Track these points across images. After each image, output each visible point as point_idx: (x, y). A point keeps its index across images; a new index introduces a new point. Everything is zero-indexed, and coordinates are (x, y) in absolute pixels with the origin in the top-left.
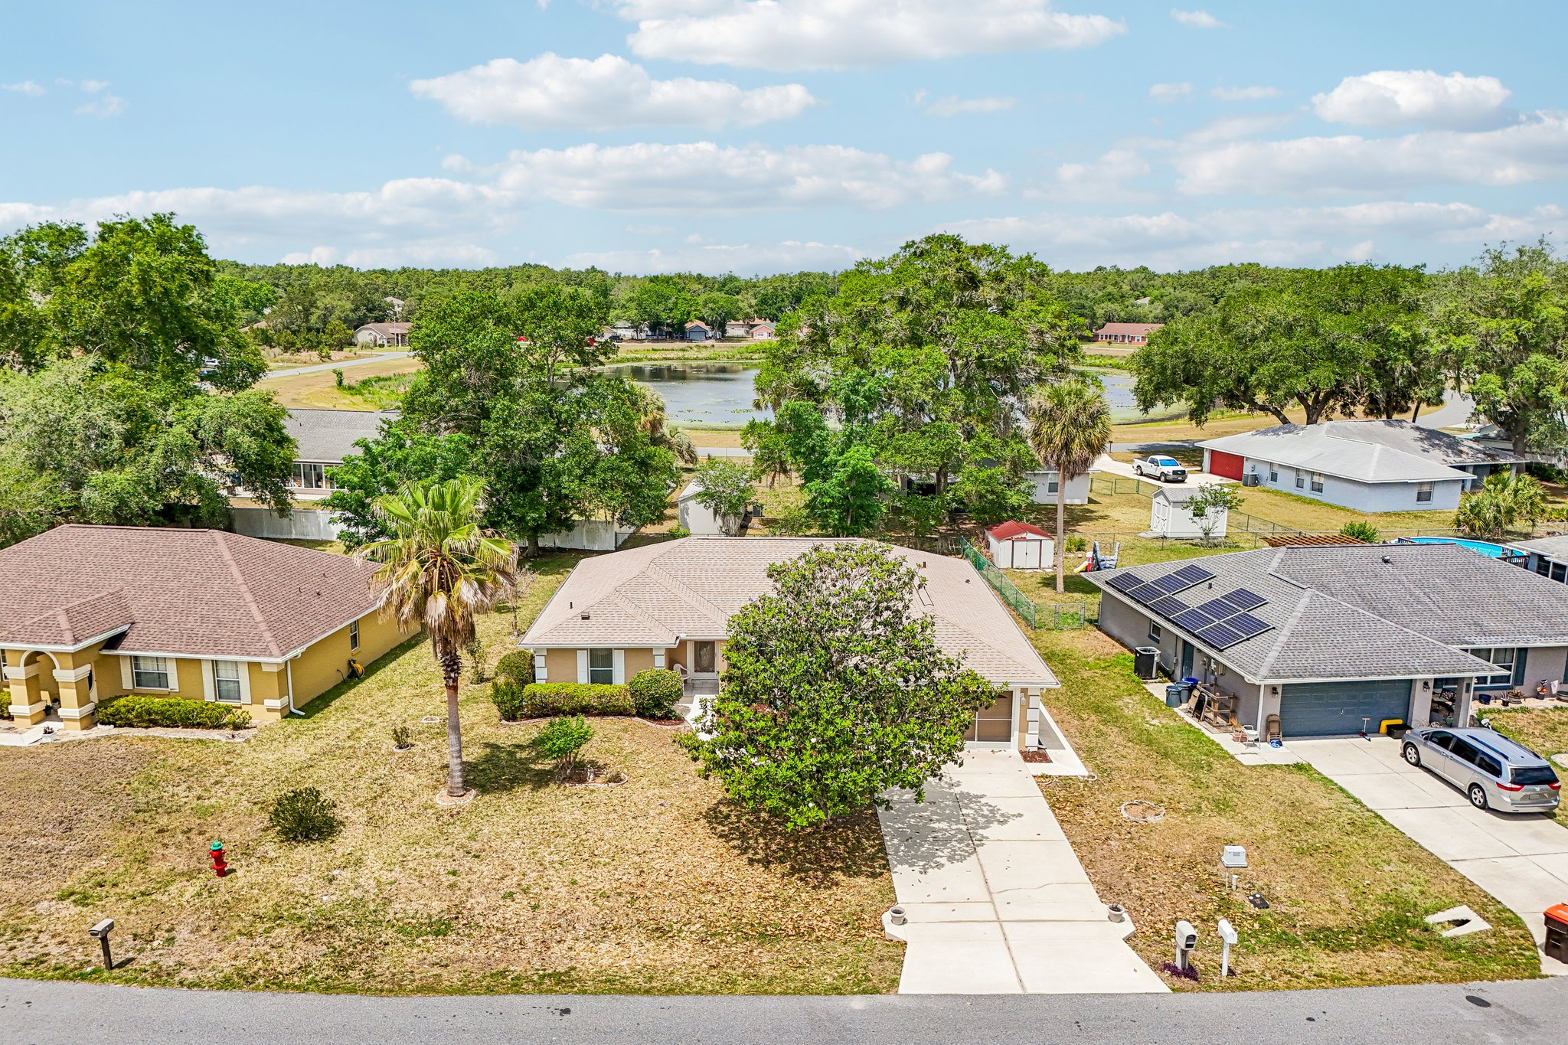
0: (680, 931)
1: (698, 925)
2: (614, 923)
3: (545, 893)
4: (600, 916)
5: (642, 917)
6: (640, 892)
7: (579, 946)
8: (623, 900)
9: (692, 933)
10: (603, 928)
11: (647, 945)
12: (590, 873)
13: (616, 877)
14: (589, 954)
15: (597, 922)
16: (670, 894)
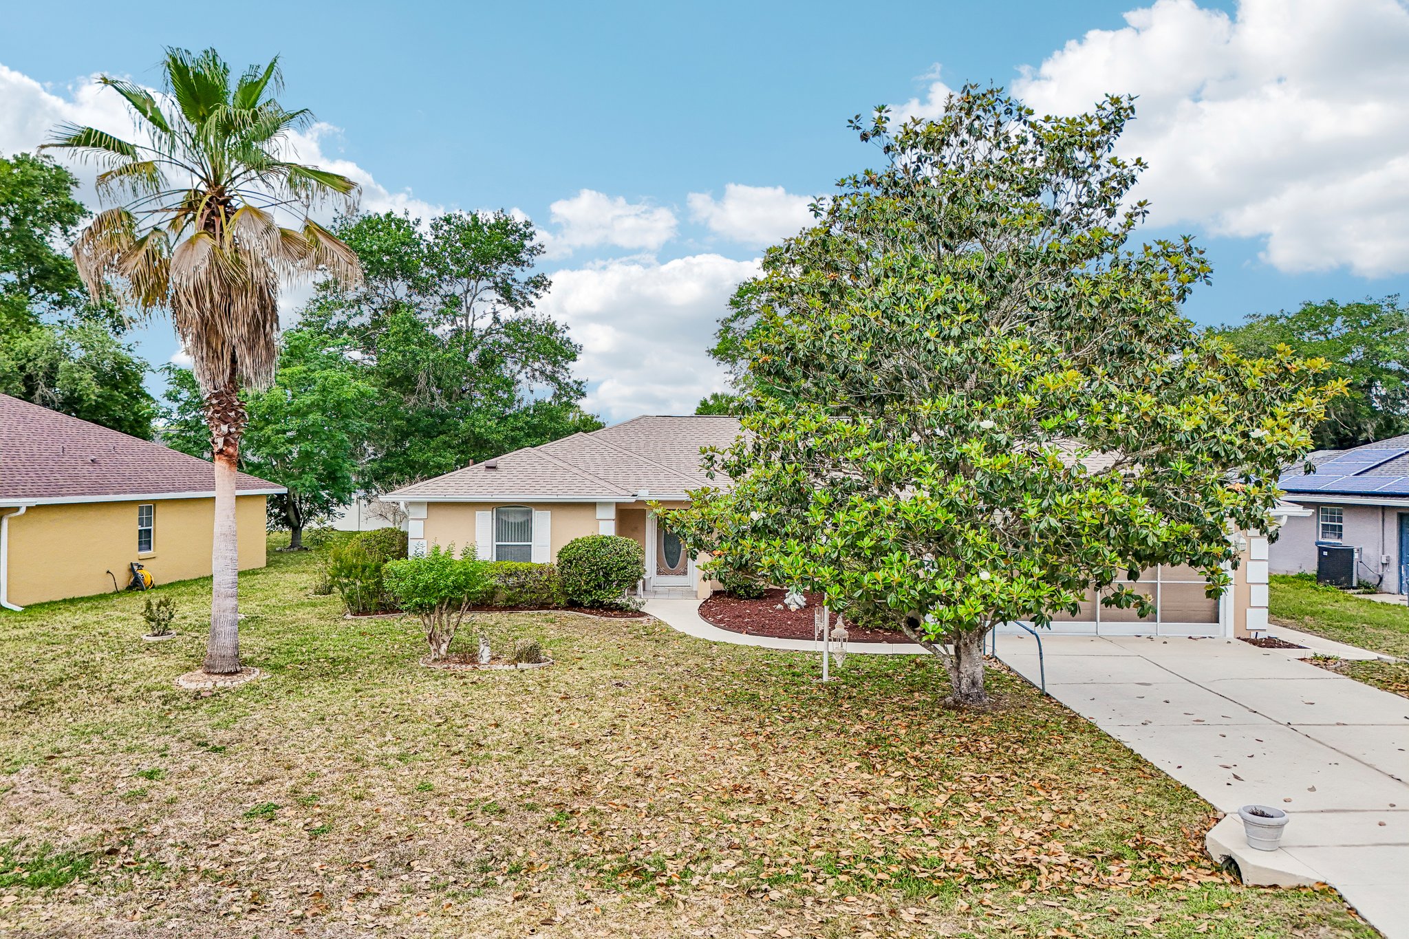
0: (685, 874)
1: (730, 863)
2: (514, 860)
3: (350, 806)
4: (480, 846)
5: (585, 846)
6: (581, 805)
7: (415, 904)
8: (539, 818)
9: (715, 877)
10: (484, 870)
11: (600, 901)
12: (465, 773)
13: (524, 779)
14: (438, 922)
15: (468, 857)
16: (650, 808)
